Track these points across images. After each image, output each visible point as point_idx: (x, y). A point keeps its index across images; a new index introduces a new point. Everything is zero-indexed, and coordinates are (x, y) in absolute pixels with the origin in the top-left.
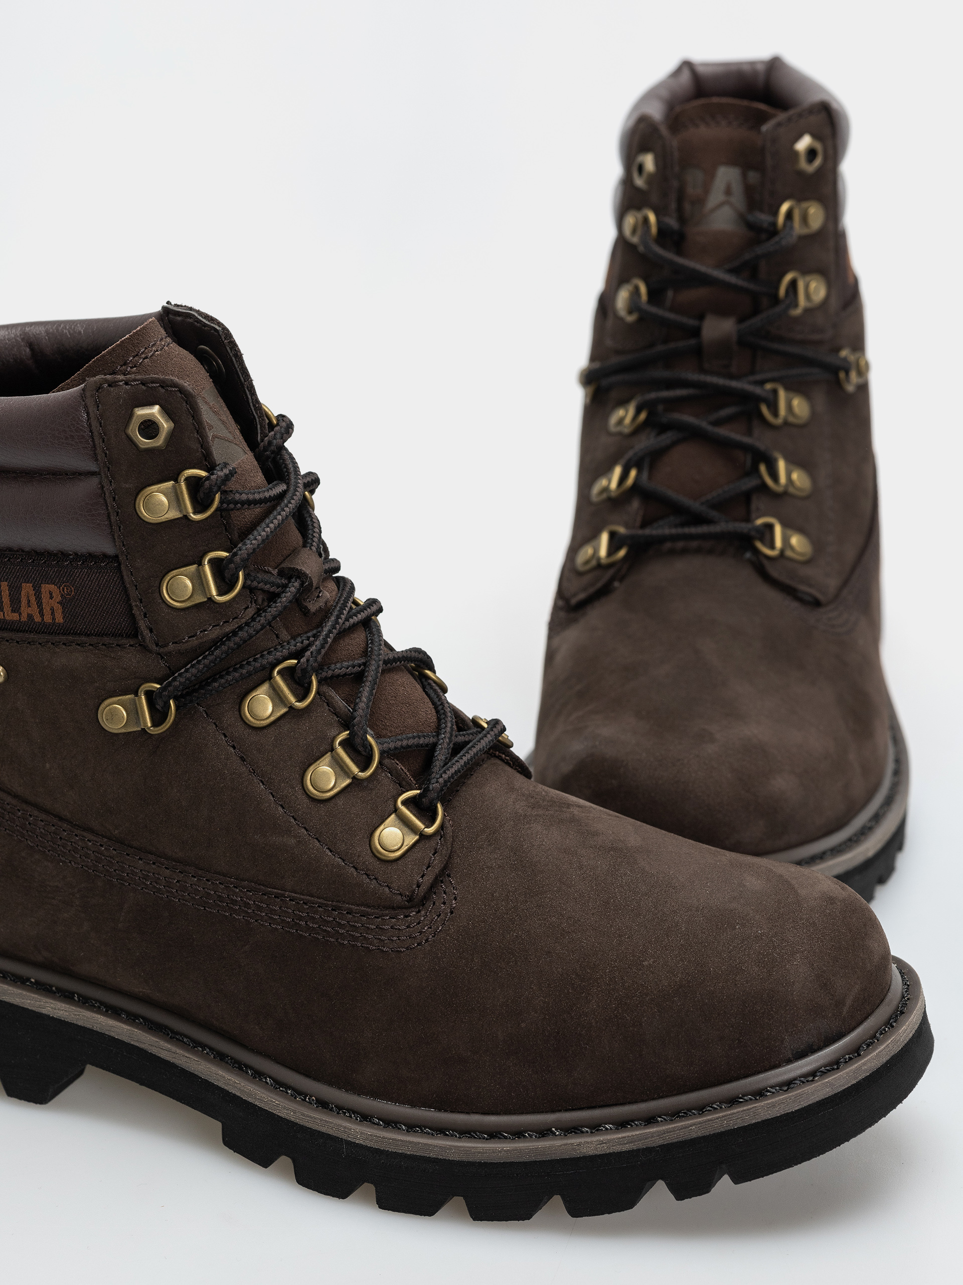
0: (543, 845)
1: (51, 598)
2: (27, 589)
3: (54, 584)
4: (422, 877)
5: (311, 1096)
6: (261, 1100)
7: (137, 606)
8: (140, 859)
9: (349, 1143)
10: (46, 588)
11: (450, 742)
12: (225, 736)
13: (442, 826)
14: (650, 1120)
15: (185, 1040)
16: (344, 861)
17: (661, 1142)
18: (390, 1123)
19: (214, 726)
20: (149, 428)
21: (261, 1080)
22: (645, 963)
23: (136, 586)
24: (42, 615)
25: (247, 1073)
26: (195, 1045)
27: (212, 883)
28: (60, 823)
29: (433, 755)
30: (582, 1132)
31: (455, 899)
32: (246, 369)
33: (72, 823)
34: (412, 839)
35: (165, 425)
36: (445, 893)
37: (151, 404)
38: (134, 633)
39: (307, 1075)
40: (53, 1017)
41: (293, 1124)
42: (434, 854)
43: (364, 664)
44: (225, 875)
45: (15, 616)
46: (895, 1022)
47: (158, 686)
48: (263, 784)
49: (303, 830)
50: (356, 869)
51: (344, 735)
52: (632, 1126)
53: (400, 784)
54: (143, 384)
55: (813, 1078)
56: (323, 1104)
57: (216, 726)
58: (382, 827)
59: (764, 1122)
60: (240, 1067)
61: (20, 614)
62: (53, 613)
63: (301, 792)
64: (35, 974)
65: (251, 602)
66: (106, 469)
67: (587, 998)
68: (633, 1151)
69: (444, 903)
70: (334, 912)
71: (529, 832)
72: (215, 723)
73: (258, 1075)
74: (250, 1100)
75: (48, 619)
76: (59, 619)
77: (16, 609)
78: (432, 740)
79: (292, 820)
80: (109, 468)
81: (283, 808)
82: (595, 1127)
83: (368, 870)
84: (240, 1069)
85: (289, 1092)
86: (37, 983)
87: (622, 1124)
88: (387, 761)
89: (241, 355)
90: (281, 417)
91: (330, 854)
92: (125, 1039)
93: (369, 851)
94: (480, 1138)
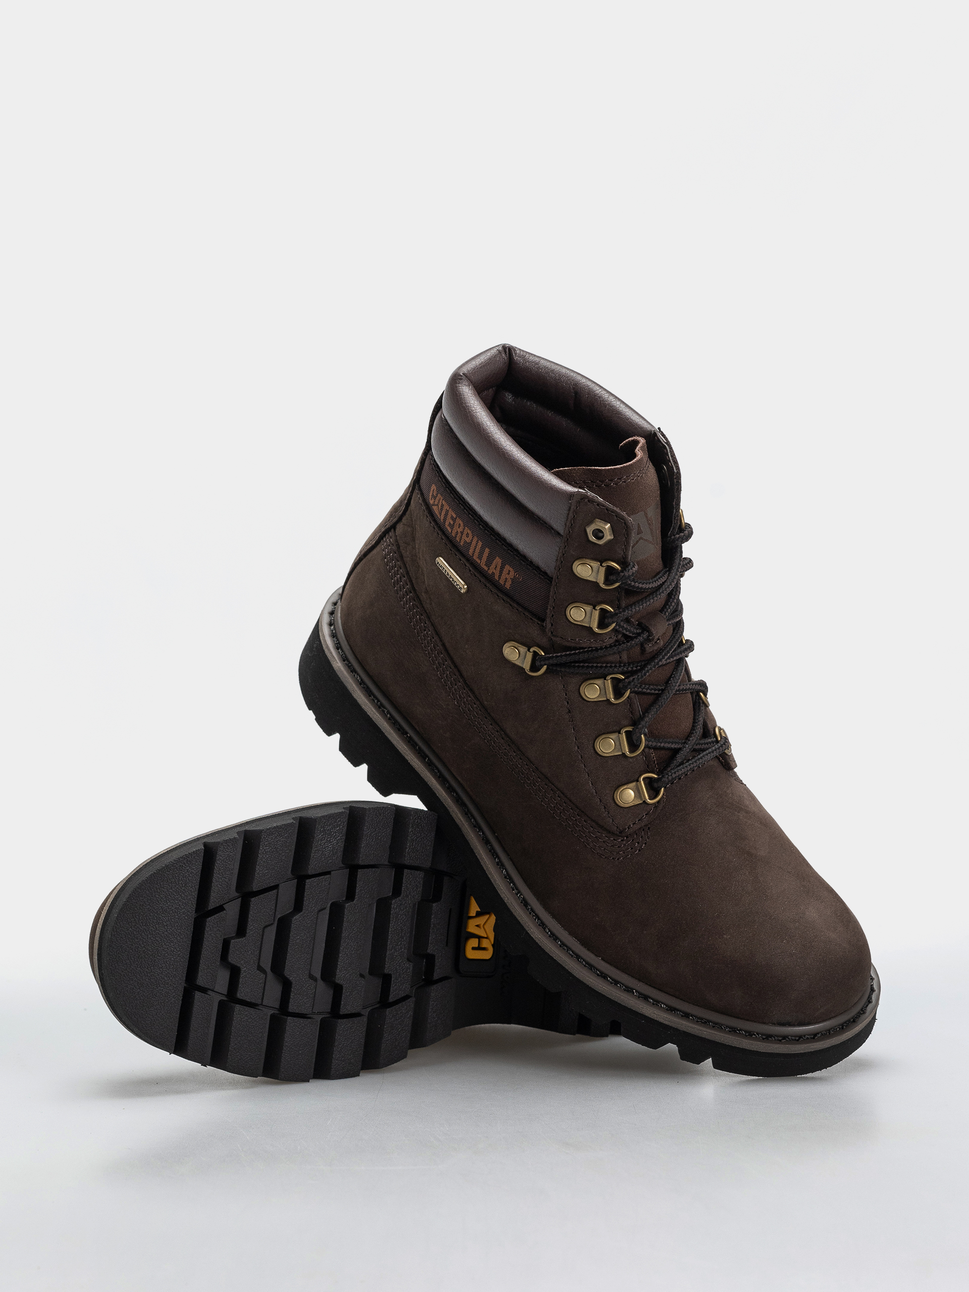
0: (709, 834)
1: (509, 574)
2: (498, 561)
3: (513, 568)
4: (633, 824)
5: (521, 894)
6: (495, 880)
7: (550, 609)
8: (491, 724)
9: (527, 933)
10: (507, 567)
11: (692, 747)
12: (566, 695)
13: (658, 802)
14: (686, 1015)
15: (473, 820)
16: (596, 793)
17: (685, 1030)
18: (554, 937)
19: (563, 686)
20: (598, 534)
21: (500, 868)
22: (725, 936)
23: (555, 600)
24: (500, 578)
25: (495, 859)
26: (476, 826)
27: (522, 762)
28: (459, 677)
29: (676, 755)
30: (648, 1001)
31: (645, 844)
32: (680, 498)
33: (465, 681)
34: (639, 802)
35: (608, 536)
36: (642, 837)
37: (607, 522)
38: (543, 620)
39: (525, 881)
40: (409, 763)
41: (505, 904)
42: (646, 815)
43: (663, 690)
44: (531, 762)
45: (486, 568)
46: (846, 1026)
47: (543, 654)
48: (574, 730)
49: (583, 765)
50: (601, 801)
51: (629, 729)
52: (675, 1012)
53: (648, 766)
54: (607, 509)
55: (782, 1040)
56: (525, 903)
57: (564, 687)
58: (625, 787)
59: (743, 1049)
60: (493, 854)
61: (489, 569)
62: (505, 581)
63: (591, 745)
64: (411, 733)
65: (614, 636)
66: (566, 539)
67: (685, 937)
68: (669, 1026)
69: (638, 843)
70: (577, 816)
71: (707, 822)
72: (564, 685)
73: (500, 865)
74: (489, 876)
75: (502, 582)
76: (508, 585)
77: (488, 564)
78: (680, 746)
79: (580, 757)
80: (568, 539)
81: (578, 748)
82: (656, 1003)
83: (606, 805)
84: (493, 855)
85: (511, 885)
86: (410, 738)
87: (671, 1009)
88: (647, 750)
89: (681, 490)
90: (688, 525)
91: (591, 785)
92: (442, 800)
93: (612, 796)
94: (594, 972)
